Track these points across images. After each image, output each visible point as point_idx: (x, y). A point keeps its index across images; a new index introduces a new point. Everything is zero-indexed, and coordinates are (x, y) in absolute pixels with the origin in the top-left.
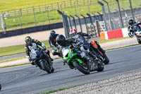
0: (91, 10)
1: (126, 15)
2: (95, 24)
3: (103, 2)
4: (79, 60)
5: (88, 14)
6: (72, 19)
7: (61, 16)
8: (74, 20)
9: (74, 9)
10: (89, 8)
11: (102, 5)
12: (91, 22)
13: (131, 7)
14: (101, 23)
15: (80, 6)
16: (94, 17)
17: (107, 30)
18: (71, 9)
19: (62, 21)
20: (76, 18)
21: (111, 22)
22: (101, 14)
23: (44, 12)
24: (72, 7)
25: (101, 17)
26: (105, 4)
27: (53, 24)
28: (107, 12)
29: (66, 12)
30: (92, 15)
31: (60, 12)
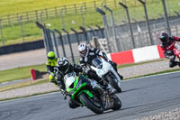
0: (86, 22)
1: (139, 30)
3: (104, 10)
4: (88, 92)
5: (81, 28)
6: (57, 35)
7: (41, 31)
8: (61, 37)
10: (84, 19)
11: (103, 13)
12: (87, 40)
13: (147, 17)
15: (70, 15)
16: (91, 31)
17: (110, 52)
18: (56, 21)
19: (42, 37)
20: (63, 34)
22: (102, 27)
23: (16, 25)
24: (57, 17)
25: (101, 32)
26: (108, 13)
27: (30, 43)
28: (111, 24)
29: (49, 25)
30: (88, 29)
31: (39, 25)
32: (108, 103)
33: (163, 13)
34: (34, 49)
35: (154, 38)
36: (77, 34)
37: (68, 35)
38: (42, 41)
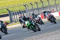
0: (21, 9)
1: (36, 11)
2: (22, 15)
3: (26, 5)
4: (32, 26)
5: (19, 10)
6: (12, 12)
7: (8, 11)
9: (13, 8)
11: (25, 6)
13: (38, 7)
14: (25, 14)
15: (16, 7)
18: (12, 8)
19: (8, 13)
20: (14, 12)
21: (29, 14)
22: (25, 10)
25: (25, 12)
26: (27, 6)
29: (10, 10)
30: (21, 11)
32: (37, 29)
33: (42, 6)
34: (6, 16)
35: (40, 13)
36: (18, 12)
37: (16, 12)
38: (8, 14)
